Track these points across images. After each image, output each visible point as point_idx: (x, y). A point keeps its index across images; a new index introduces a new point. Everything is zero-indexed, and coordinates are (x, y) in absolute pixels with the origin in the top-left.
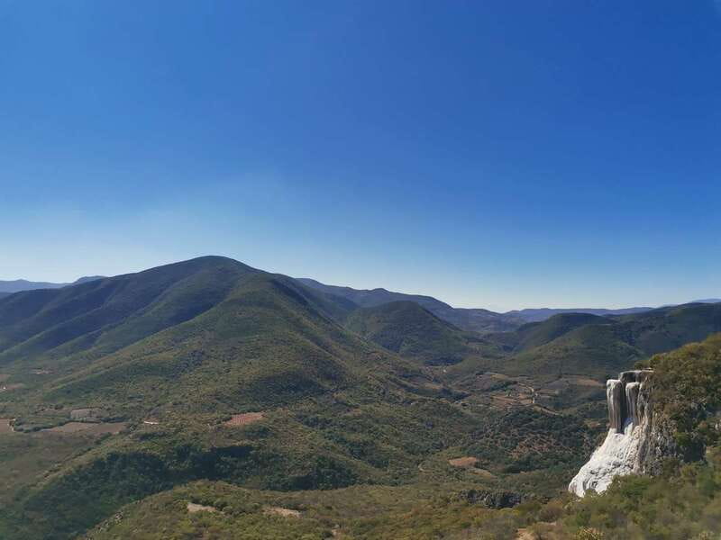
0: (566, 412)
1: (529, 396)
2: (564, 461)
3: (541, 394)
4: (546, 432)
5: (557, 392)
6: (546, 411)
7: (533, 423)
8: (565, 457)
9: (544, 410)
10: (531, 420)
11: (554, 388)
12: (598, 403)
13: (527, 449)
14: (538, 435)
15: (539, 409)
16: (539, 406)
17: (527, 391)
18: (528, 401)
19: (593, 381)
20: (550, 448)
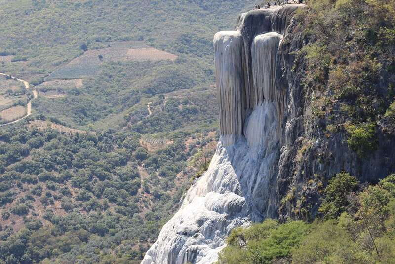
0: (102, 126)
1: (16, 99)
2: (102, 233)
3: (44, 91)
4: (57, 175)
5: (79, 83)
6: (60, 128)
7: (28, 159)
8: (102, 224)
9: (54, 126)
10: (25, 153)
11: (73, 74)
12: (167, 97)
13: (19, 220)
14: (43, 185)
15: (42, 126)
16: (43, 118)
17: (14, 89)
18: (18, 112)
19: (153, 51)
20: (67, 208)
